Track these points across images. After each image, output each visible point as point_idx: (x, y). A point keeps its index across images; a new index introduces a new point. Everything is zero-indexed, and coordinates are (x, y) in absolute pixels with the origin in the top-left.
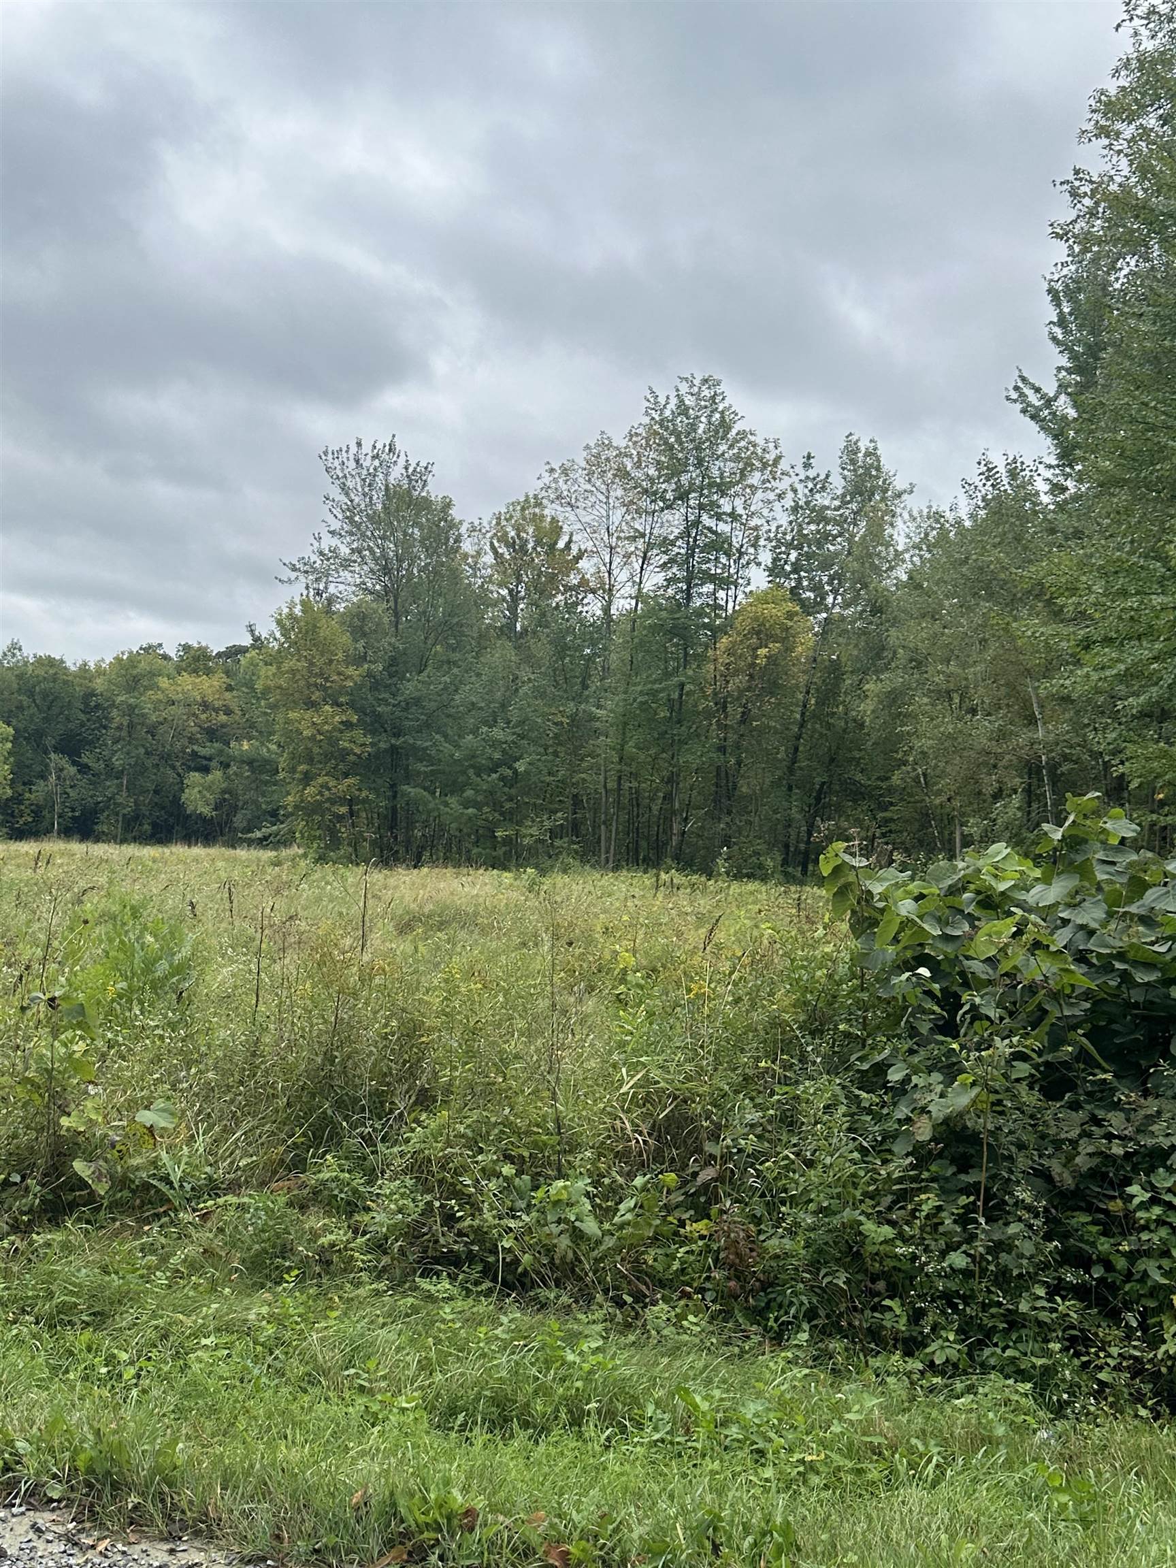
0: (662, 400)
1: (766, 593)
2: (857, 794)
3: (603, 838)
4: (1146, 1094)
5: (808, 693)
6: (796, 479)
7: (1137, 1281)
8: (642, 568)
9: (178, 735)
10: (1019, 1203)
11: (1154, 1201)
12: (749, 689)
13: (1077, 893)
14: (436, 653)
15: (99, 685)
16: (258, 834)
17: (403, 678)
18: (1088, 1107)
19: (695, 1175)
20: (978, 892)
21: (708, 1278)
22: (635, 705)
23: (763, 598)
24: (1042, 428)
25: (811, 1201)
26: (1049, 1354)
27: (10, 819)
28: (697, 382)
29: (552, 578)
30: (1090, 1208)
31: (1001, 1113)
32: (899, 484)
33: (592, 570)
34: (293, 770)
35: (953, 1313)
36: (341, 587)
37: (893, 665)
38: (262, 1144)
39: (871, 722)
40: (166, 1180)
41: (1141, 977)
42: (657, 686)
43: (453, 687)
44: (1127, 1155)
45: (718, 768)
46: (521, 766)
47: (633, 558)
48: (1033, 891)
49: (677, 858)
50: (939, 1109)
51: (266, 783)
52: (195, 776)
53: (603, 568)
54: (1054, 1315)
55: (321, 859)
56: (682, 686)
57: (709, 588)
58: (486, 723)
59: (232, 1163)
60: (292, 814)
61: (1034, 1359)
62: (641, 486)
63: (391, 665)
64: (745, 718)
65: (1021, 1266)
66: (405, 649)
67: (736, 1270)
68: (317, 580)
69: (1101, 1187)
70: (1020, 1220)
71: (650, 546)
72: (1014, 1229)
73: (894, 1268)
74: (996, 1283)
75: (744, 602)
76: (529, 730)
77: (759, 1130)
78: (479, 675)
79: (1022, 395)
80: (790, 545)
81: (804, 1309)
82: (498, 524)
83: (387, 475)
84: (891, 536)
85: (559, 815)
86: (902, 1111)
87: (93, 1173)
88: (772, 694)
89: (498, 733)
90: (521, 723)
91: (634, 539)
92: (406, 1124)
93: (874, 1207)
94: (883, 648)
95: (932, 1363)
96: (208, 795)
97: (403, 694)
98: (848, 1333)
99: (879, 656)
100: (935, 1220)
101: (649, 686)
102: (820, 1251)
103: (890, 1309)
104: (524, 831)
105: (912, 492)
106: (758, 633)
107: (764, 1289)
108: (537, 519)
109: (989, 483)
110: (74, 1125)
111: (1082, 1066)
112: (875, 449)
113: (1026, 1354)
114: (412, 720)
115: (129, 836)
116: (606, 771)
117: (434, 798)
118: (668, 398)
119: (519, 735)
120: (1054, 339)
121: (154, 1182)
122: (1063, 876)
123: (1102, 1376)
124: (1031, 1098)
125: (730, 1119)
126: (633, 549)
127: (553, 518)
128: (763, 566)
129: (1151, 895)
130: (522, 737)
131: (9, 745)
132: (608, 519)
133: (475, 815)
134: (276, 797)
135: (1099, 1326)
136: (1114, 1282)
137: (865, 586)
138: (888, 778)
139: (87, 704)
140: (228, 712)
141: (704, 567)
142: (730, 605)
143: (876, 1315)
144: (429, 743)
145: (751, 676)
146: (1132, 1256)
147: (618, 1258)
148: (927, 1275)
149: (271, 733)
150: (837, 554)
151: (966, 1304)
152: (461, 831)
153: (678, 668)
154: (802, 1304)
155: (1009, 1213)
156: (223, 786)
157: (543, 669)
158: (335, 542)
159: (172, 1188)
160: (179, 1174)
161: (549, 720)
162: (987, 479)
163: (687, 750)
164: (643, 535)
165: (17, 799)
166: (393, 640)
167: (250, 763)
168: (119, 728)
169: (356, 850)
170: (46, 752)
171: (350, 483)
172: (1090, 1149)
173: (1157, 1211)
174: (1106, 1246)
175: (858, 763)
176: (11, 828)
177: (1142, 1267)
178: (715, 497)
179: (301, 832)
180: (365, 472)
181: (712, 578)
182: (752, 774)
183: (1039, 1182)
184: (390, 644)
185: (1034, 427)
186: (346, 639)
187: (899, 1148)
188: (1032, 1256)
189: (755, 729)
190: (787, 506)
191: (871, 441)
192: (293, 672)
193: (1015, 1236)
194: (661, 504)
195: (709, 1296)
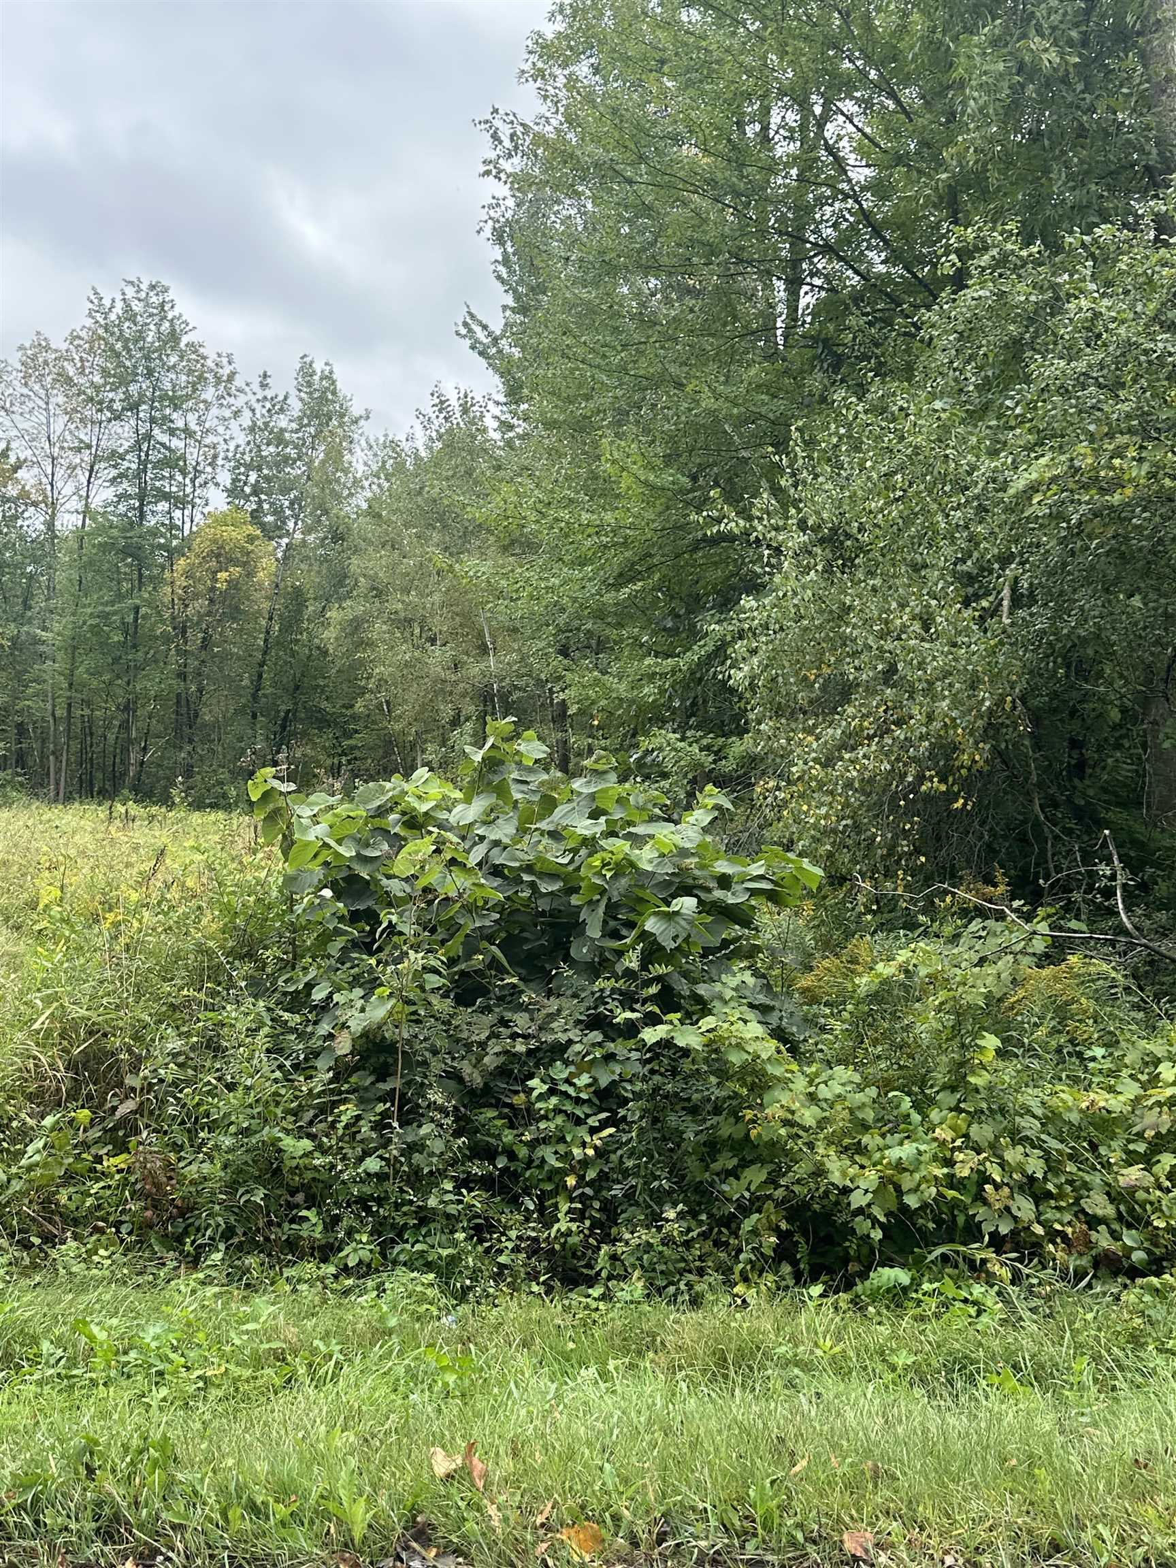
0: (107, 302)
1: (225, 515)
2: (323, 721)
3: (52, 769)
4: (549, 993)
5: (271, 619)
6: (253, 399)
7: (537, 1167)
8: (89, 482)
10: (432, 1106)
11: (552, 1091)
12: (209, 614)
13: (492, 811)
18: (497, 1010)
19: (114, 1109)
20: (404, 813)
21: (123, 1212)
22: (85, 628)
23: (221, 520)
24: (490, 365)
25: (232, 1123)
26: (455, 1244)
28: (144, 287)
30: (498, 1104)
31: (418, 1022)
32: (356, 410)
33: (32, 482)
35: (367, 1216)
37: (355, 593)
39: (335, 650)
41: (545, 887)
42: (108, 609)
44: (530, 1053)
45: (179, 695)
47: (78, 471)
48: (455, 811)
49: (135, 789)
50: (357, 1023)
53: (44, 480)
54: (460, 1207)
56: (137, 609)
57: (163, 506)
61: (440, 1250)
62: (84, 393)
64: (206, 644)
65: (430, 1164)
67: (153, 1199)
69: (507, 1083)
70: (432, 1121)
71: (96, 459)
72: (425, 1130)
73: (314, 1179)
74: (409, 1183)
75: (202, 523)
77: (181, 1059)
79: (470, 330)
80: (249, 467)
81: (220, 1230)
84: (350, 463)
85: (2, 745)
86: (324, 1028)
88: (234, 619)
91: (79, 450)
93: (295, 1122)
94: (346, 577)
95: (346, 1265)
98: (263, 1248)
99: (341, 584)
100: (354, 1129)
101: (100, 608)
102: (240, 1171)
103: (306, 1219)
105: (368, 418)
106: (218, 556)
107: (182, 1215)
109: (442, 416)
111: (493, 973)
112: (331, 372)
113: (433, 1247)
116: (54, 699)
118: (113, 301)
120: (499, 277)
122: (482, 796)
123: (502, 1259)
124: (442, 1006)
125: (151, 1049)
126: (78, 461)
128: (221, 487)
129: (559, 812)
132: (48, 427)
135: (503, 1213)
136: (516, 1170)
137: (326, 512)
138: (352, 706)
141: (158, 484)
142: (187, 526)
143: (293, 1226)
145: (211, 601)
146: (533, 1144)
147: (26, 1201)
148: (343, 1182)
150: (298, 477)
151: (380, 1205)
153: (132, 589)
154: (218, 1225)
155: (422, 1115)
162: (440, 411)
163: (145, 676)
164: (89, 447)
172: (498, 1049)
173: (554, 1100)
174: (510, 1137)
175: (323, 692)
177: (540, 1154)
178: (168, 411)
181: (166, 496)
182: (214, 701)
183: (452, 1084)
185: (483, 362)
187: (322, 1063)
188: (442, 1153)
189: (215, 655)
190: (245, 425)
191: (327, 364)
193: (427, 1137)
194: (109, 414)
195: (124, 1229)
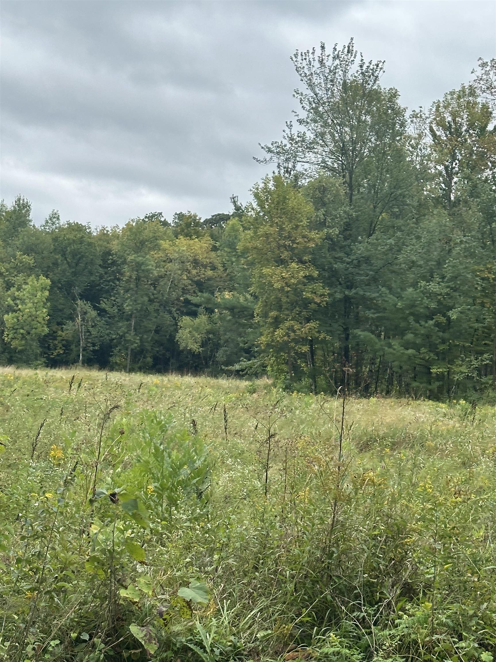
9: (174, 286)
14: (383, 219)
15: (115, 246)
16: (237, 367)
17: (355, 240)
27: (47, 351)
29: (482, 156)
34: (265, 315)
36: (307, 166)
38: (275, 620)
40: (200, 644)
43: (396, 248)
46: (453, 315)
51: (244, 326)
52: (186, 320)
55: (288, 388)
58: (424, 278)
59: (251, 634)
60: (264, 351)
63: (346, 230)
66: (357, 216)
68: (287, 160)
76: (461, 284)
78: (418, 238)
82: (437, 110)
83: (345, 72)
85: (485, 356)
87: (145, 636)
89: (434, 287)
90: (454, 278)
92: (394, 611)
96: (196, 335)
97: (355, 253)
104: (455, 369)
108: (471, 105)
110: (130, 596)
114: (361, 275)
115: (136, 366)
117: (380, 340)
119: (452, 288)
121: (192, 646)
127: (483, 105)
130: (455, 289)
131: (47, 293)
133: (414, 356)
134: (251, 337)
139: (105, 261)
140: (214, 268)
144: (378, 295)
149: (248, 286)
152: (401, 368)
156: (208, 327)
157: (473, 233)
158: (302, 129)
159: (205, 651)
160: (210, 640)
161: (477, 276)
165: (52, 335)
166: (347, 209)
167: (231, 309)
168: (128, 281)
169: (315, 382)
170: (74, 299)
171: (316, 80)
176: (48, 358)
179: (272, 366)
180: (327, 71)
184: (345, 212)
186: (309, 208)
192: (267, 235)
